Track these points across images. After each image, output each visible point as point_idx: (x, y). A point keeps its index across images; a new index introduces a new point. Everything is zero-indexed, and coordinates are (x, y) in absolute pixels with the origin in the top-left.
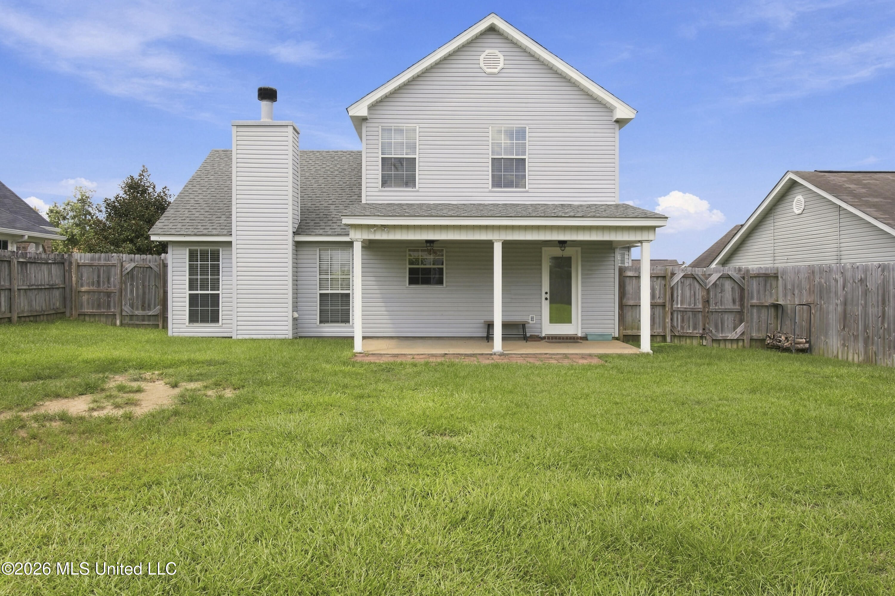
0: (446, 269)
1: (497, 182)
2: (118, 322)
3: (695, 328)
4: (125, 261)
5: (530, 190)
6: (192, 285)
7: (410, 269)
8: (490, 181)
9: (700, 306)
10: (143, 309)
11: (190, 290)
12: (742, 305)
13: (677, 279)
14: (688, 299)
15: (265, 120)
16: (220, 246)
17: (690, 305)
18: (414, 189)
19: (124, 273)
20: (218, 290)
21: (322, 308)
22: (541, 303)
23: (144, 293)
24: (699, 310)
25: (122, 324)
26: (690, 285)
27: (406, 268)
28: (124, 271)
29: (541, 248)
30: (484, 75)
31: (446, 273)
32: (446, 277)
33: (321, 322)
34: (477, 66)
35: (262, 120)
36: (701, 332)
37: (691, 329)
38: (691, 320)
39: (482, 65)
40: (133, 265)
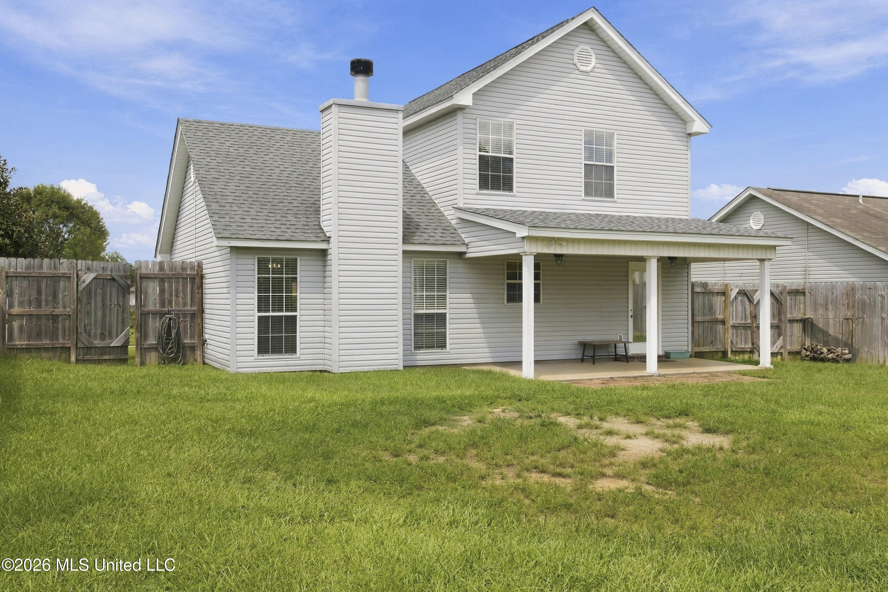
0: (543, 285)
1: (589, 190)
2: (73, 358)
3: (746, 343)
4: (81, 270)
5: (619, 201)
6: (262, 305)
7: (508, 284)
8: (583, 189)
9: (749, 321)
10: (103, 337)
11: (259, 311)
12: (780, 320)
13: (733, 294)
14: (740, 315)
15: (360, 99)
16: (299, 255)
17: (742, 320)
18: (511, 194)
19: (80, 288)
20: (295, 310)
21: (416, 331)
22: (628, 321)
23: (104, 316)
24: (749, 325)
25: (77, 361)
26: (741, 300)
27: (504, 284)
28: (81, 284)
29: (628, 262)
30: (577, 72)
31: (543, 289)
32: (543, 293)
33: (416, 348)
34: (571, 61)
35: (356, 99)
36: (750, 346)
37: (743, 343)
38: (743, 334)
39: (576, 61)
40: (92, 276)
